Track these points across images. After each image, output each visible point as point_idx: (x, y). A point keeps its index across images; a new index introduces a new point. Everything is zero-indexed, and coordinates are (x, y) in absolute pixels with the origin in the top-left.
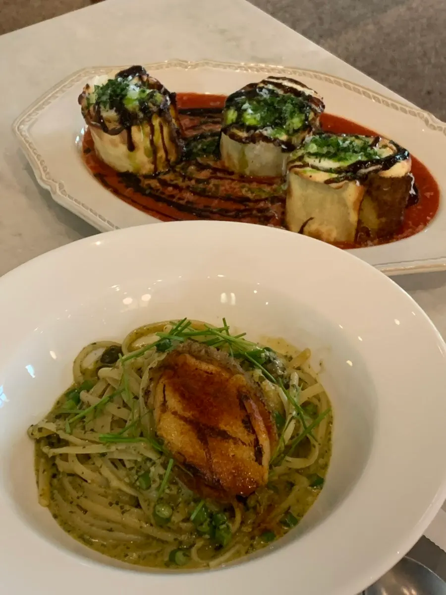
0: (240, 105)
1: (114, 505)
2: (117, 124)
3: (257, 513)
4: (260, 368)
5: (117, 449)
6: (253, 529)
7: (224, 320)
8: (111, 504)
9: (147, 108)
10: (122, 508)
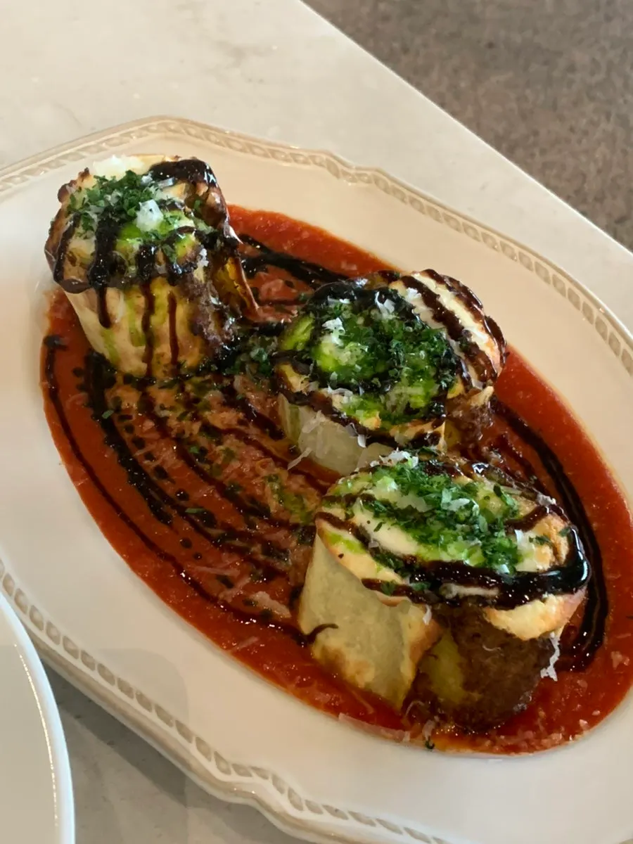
0: (327, 316)
2: (82, 273)
9: (152, 259)
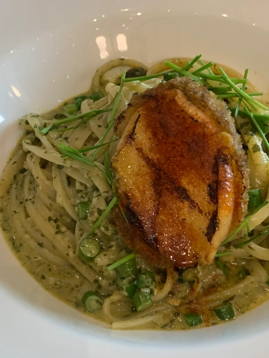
1: (52, 222)
3: (192, 289)
4: (262, 136)
5: (71, 166)
6: (181, 304)
7: (246, 71)
8: (50, 219)
10: (58, 227)
